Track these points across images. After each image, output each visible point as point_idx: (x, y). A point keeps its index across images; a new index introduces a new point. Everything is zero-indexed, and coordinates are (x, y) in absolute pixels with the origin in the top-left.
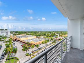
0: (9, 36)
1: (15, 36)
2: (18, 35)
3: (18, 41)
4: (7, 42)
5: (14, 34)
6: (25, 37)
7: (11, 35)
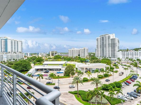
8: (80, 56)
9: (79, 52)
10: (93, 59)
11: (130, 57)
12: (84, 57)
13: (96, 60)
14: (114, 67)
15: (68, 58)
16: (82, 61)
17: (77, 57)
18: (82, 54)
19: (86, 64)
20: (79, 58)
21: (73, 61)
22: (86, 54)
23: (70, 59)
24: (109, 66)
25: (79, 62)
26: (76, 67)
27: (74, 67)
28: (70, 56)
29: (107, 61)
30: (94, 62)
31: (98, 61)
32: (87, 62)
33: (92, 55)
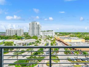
0: (54, 37)
1: (58, 37)
2: (61, 36)
3: (61, 42)
4: (52, 41)
5: (58, 35)
6: (68, 39)
7: (56, 35)
8: (17, 35)
9: (16, 32)
10: (27, 36)
11: (46, 35)
12: (20, 36)
13: (29, 37)
14: (39, 40)
15: (5, 37)
16: (19, 39)
17: (14, 35)
18: (19, 34)
19: (22, 40)
20: (17, 36)
21: (11, 39)
22: (22, 33)
23: (7, 38)
24: (37, 40)
25: (17, 39)
26: (15, 43)
27: (12, 44)
28: (7, 35)
29: (35, 37)
30: (28, 39)
31: (30, 38)
32: (23, 39)
33: (26, 34)
